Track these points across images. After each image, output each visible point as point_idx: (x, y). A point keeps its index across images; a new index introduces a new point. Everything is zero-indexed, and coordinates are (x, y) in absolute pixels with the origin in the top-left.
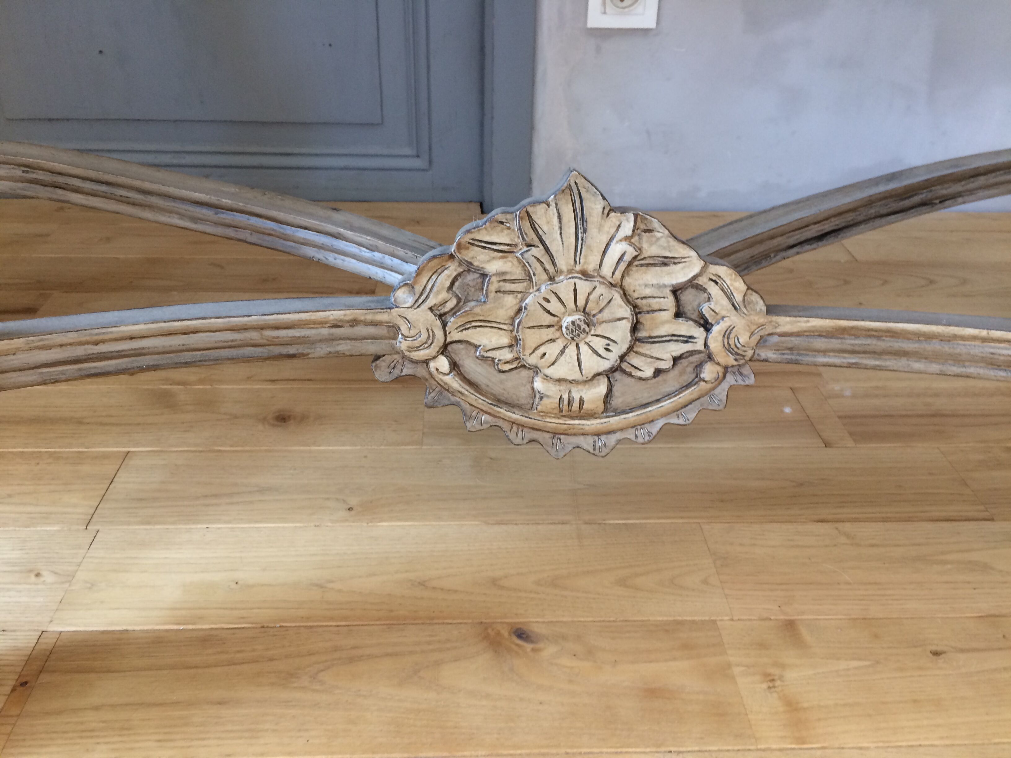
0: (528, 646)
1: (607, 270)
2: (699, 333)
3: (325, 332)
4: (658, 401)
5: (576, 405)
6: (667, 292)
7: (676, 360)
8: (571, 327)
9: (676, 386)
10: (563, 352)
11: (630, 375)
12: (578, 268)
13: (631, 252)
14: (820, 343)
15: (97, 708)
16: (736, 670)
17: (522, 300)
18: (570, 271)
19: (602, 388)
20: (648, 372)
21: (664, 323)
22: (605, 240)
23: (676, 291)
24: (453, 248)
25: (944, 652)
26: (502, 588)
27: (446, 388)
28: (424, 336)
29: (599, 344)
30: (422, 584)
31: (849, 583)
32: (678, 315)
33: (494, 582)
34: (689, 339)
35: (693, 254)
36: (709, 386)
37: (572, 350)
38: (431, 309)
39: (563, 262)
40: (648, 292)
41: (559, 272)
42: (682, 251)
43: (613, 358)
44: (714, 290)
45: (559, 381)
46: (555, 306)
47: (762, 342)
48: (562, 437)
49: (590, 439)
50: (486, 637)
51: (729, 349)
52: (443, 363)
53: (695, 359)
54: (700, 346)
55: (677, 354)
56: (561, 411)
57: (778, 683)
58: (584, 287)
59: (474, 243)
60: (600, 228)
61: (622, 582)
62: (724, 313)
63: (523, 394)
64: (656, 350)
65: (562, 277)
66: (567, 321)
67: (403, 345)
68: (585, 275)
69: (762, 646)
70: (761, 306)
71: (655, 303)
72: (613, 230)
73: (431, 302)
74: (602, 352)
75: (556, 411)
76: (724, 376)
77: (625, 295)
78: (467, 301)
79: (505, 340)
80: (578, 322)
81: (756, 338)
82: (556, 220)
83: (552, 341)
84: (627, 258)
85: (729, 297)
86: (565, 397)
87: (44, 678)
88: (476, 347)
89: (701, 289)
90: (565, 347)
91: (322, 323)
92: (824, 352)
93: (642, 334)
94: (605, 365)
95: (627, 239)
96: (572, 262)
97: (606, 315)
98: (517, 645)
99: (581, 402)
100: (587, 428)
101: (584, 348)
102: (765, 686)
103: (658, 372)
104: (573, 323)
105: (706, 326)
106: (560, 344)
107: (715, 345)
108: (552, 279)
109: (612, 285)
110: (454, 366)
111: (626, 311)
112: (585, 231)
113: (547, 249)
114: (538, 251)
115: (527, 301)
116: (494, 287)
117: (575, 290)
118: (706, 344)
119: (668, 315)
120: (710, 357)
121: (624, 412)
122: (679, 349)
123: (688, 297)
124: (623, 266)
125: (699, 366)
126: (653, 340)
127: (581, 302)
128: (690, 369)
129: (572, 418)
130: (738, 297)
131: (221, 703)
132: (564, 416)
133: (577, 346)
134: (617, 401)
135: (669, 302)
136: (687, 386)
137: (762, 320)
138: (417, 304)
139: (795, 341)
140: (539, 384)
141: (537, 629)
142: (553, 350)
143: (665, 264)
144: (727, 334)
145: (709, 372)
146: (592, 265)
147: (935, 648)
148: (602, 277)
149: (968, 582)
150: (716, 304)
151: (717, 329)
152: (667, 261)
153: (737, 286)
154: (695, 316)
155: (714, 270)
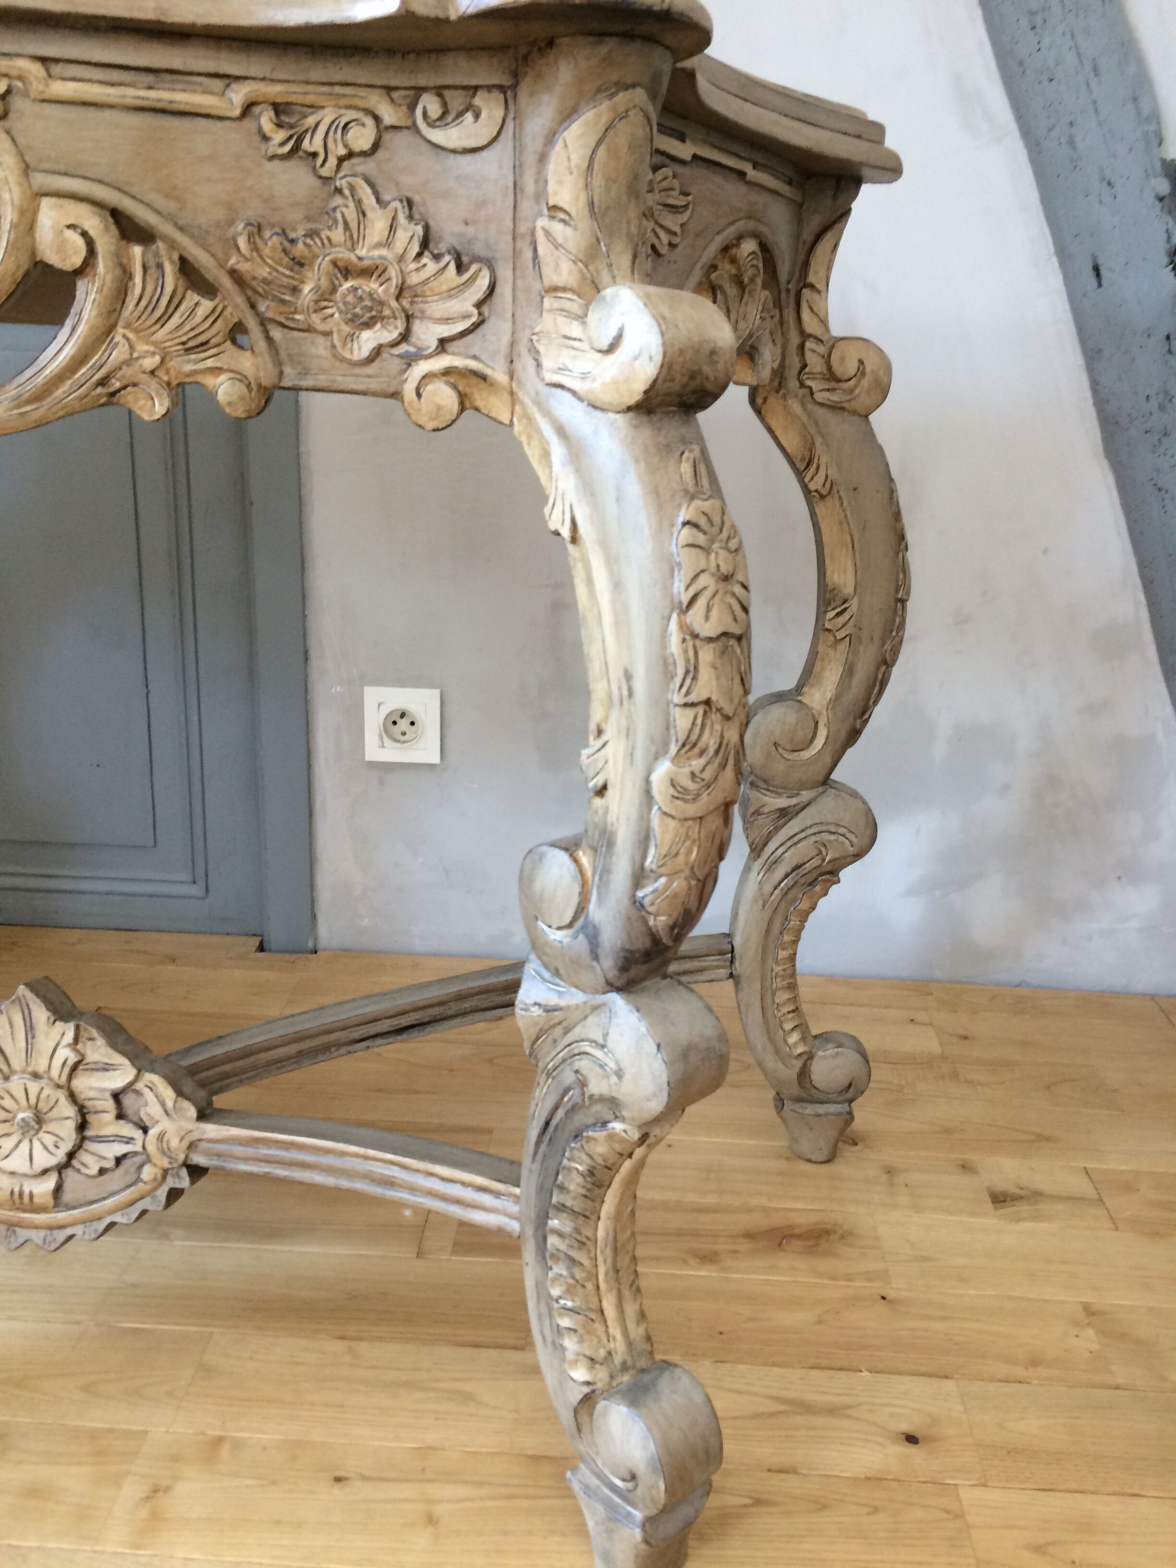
1: (55, 1073)
2: (138, 1134)
4: (104, 1199)
5: (26, 1199)
6: (108, 1095)
7: (119, 1161)
8: (21, 1124)
9: (122, 1185)
10: (17, 1145)
11: (78, 1171)
12: (30, 1069)
13: (73, 1058)
14: (239, 1150)
16: (130, 1479)
18: (22, 1072)
19: (50, 1183)
20: (94, 1171)
21: (108, 1124)
22: (52, 1045)
23: (117, 1096)
25: (346, 1479)
29: (49, 1140)
31: (313, 1404)
32: (120, 1116)
34: (130, 1140)
35: (126, 1062)
36: (148, 1187)
37: (25, 1145)
39: (17, 1062)
40: (92, 1094)
41: (13, 1072)
42: (119, 1059)
43: (60, 1156)
44: (149, 1095)
45: (13, 1173)
46: (8, 1103)
47: (192, 1146)
48: (17, 1229)
49: (42, 1233)
51: (163, 1153)
53: (138, 1159)
54: (138, 1148)
55: (119, 1153)
56: (14, 1203)
57: (159, 1495)
58: (34, 1087)
60: (47, 1035)
62: (157, 1118)
64: (101, 1149)
65: (15, 1078)
66: (21, 1115)
68: (36, 1076)
69: (174, 1458)
70: (192, 1112)
71: (99, 1105)
72: (59, 1037)
74: (51, 1148)
75: (10, 1203)
76: (164, 1177)
77: (72, 1097)
80: (27, 1120)
81: (185, 1143)
82: (7, 1026)
83: (8, 1135)
84: (70, 1063)
85: (163, 1104)
86: (17, 1190)
89: (138, 1093)
90: (20, 1142)
92: (246, 1160)
93: (88, 1133)
94: (52, 1161)
95: (69, 1045)
96: (25, 1064)
97: (54, 1114)
99: (31, 1195)
100: (36, 1222)
101: (37, 1144)
102: (144, 1496)
103: (102, 1171)
104: (23, 1120)
105: (145, 1130)
106: (13, 1139)
107: (152, 1147)
108: (6, 1078)
109: (58, 1086)
111: (70, 1111)
112: (33, 1037)
113: (3, 1053)
117: (26, 1090)
118: (144, 1147)
119: (110, 1116)
120: (148, 1160)
121: (74, 1208)
122: (120, 1149)
123: (128, 1100)
124: (67, 1070)
125: (140, 1167)
126: (99, 1139)
127: (33, 1101)
128: (133, 1169)
129: (24, 1211)
130: (170, 1104)
132: (18, 1209)
133: (31, 1141)
134: (68, 1196)
135: (110, 1104)
136: (128, 1187)
137: (192, 1125)
139: (221, 1147)
142: (8, 1143)
143: (107, 1070)
144: (161, 1137)
145: (148, 1173)
146: (42, 1067)
147: (340, 1474)
148: (51, 1079)
149: (436, 1412)
150: (151, 1109)
151: (152, 1132)
152: (106, 1068)
153: (168, 1094)
154: (135, 1119)
155: (150, 1077)
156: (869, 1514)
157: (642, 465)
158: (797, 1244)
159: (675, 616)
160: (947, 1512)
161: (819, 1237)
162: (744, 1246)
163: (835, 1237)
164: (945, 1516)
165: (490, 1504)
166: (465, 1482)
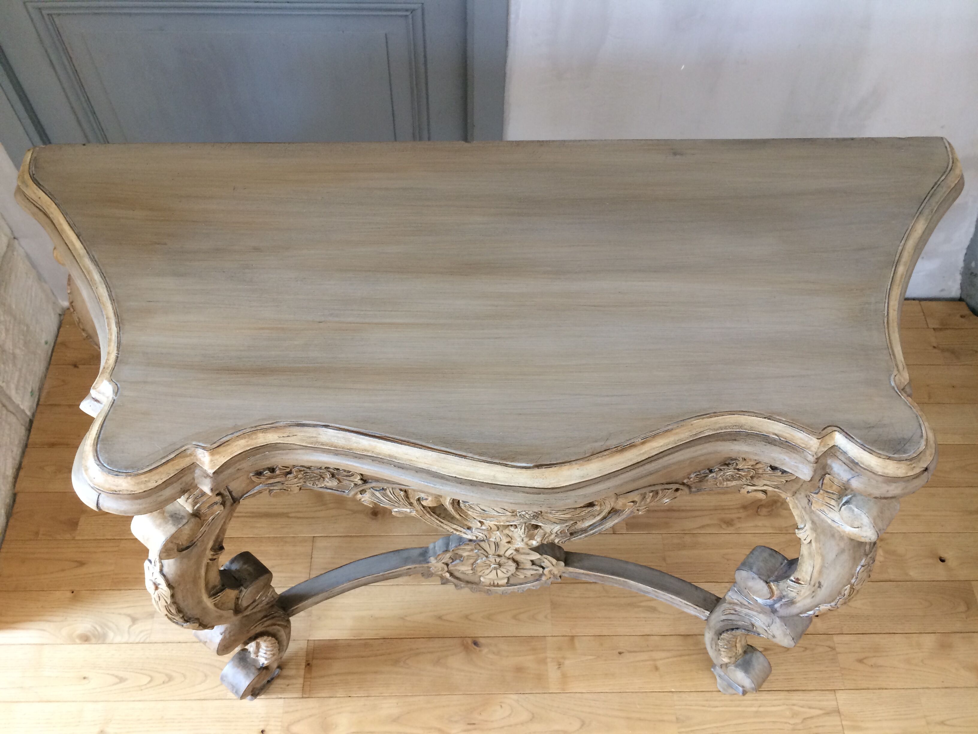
0: (478, 649)
1: (507, 555)
2: (541, 569)
3: (405, 571)
5: (496, 584)
6: (529, 560)
7: (532, 575)
8: (493, 568)
9: (533, 581)
10: (491, 571)
11: (516, 577)
12: (496, 554)
14: (583, 576)
15: (336, 675)
16: (549, 660)
17: (477, 560)
18: (494, 555)
19: (506, 581)
20: (523, 577)
21: (528, 566)
22: (506, 549)
23: (532, 560)
24: (451, 551)
25: (623, 653)
26: (470, 620)
27: (447, 579)
28: (440, 569)
29: (504, 570)
30: (440, 618)
31: (599, 618)
32: (533, 565)
33: (467, 617)
34: (536, 570)
35: (538, 554)
36: (544, 581)
37: (494, 572)
38: (443, 563)
39: (491, 553)
40: (522, 560)
42: (534, 552)
43: (509, 574)
44: (545, 560)
45: (490, 578)
46: (487, 562)
47: (562, 572)
48: (492, 591)
49: (501, 592)
50: (463, 645)
51: (551, 573)
52: (448, 575)
53: (539, 575)
54: (541, 572)
57: (561, 666)
58: (498, 560)
59: (458, 549)
60: (504, 547)
61: (515, 617)
62: (549, 566)
63: (477, 580)
64: (525, 571)
65: (490, 556)
66: (493, 566)
67: (433, 571)
68: (499, 556)
69: (560, 649)
70: (562, 564)
71: (525, 561)
72: (509, 547)
73: (443, 561)
74: (505, 573)
75: (489, 585)
76: (550, 580)
77: (513, 560)
78: (456, 559)
79: (470, 568)
80: (496, 566)
81: (560, 572)
82: (488, 545)
83: (488, 569)
84: (514, 554)
85: (551, 563)
86: (492, 582)
87: (315, 662)
88: (459, 570)
89: (541, 560)
91: (404, 570)
92: (584, 578)
93: (520, 567)
94: (507, 575)
95: (513, 550)
96: (494, 553)
97: (507, 564)
98: (474, 648)
99: (498, 583)
100: (499, 589)
101: (499, 572)
102: (557, 667)
103: (526, 577)
105: (543, 568)
106: (490, 570)
107: (546, 572)
108: (487, 557)
109: (509, 559)
110: (451, 574)
111: (514, 564)
112: (498, 547)
113: (485, 550)
114: (482, 551)
115: (479, 561)
116: (466, 558)
117: (495, 559)
118: (543, 572)
119: (530, 565)
120: (545, 575)
121: (514, 586)
122: (533, 572)
123: (536, 562)
124: (512, 555)
125: (541, 576)
126: (524, 569)
127: (497, 562)
128: (537, 577)
129: (495, 587)
130: (554, 563)
131: (376, 672)
132: (492, 586)
133: (497, 571)
134: (511, 581)
135: (530, 562)
136: (537, 580)
137: (563, 568)
138: (437, 562)
139: (575, 574)
140: (482, 579)
141: (482, 641)
142: (487, 571)
144: (550, 571)
145: (544, 578)
146: (501, 553)
147: (620, 651)
148: (505, 556)
149: (645, 618)
150: (546, 563)
151: (546, 569)
152: (528, 554)
153: (554, 561)
154: (539, 564)
155: (545, 556)
156: (803, 651)
157: (851, 551)
158: (764, 511)
159: (849, 586)
160: (830, 647)
161: (772, 505)
162: (743, 514)
163: (779, 504)
164: (829, 649)
165: (675, 659)
166: (664, 650)
